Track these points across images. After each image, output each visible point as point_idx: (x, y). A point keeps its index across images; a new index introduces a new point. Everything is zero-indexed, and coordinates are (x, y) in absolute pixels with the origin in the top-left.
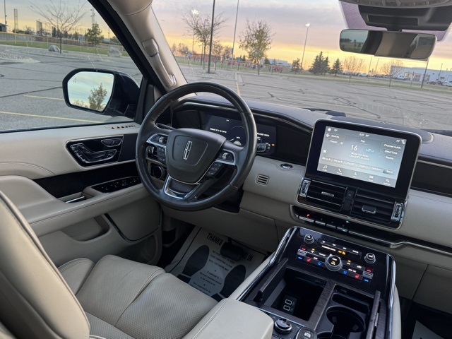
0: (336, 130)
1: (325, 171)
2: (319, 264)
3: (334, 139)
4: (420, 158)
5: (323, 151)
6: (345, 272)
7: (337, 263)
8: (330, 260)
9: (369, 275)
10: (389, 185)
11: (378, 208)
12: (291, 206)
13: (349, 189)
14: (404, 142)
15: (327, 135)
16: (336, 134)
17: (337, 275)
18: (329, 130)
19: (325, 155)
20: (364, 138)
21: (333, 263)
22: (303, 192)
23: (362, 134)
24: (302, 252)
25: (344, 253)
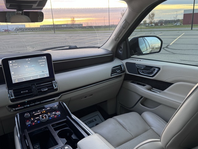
0: (14, 61)
1: (17, 82)
2: (39, 122)
3: (15, 66)
4: (53, 61)
5: (12, 73)
6: (50, 118)
7: (46, 117)
8: (43, 118)
9: (58, 113)
10: (47, 76)
11: (47, 87)
12: (7, 106)
13: (32, 85)
14: (45, 57)
15: (10, 65)
16: (14, 63)
17: (48, 122)
18: (11, 62)
19: (14, 75)
20: (29, 61)
21: (44, 118)
22: (12, 97)
23: (27, 59)
24: (28, 123)
25: (44, 112)
